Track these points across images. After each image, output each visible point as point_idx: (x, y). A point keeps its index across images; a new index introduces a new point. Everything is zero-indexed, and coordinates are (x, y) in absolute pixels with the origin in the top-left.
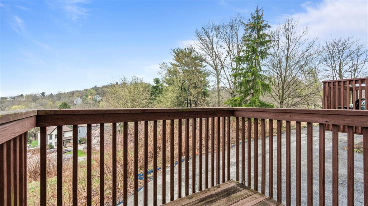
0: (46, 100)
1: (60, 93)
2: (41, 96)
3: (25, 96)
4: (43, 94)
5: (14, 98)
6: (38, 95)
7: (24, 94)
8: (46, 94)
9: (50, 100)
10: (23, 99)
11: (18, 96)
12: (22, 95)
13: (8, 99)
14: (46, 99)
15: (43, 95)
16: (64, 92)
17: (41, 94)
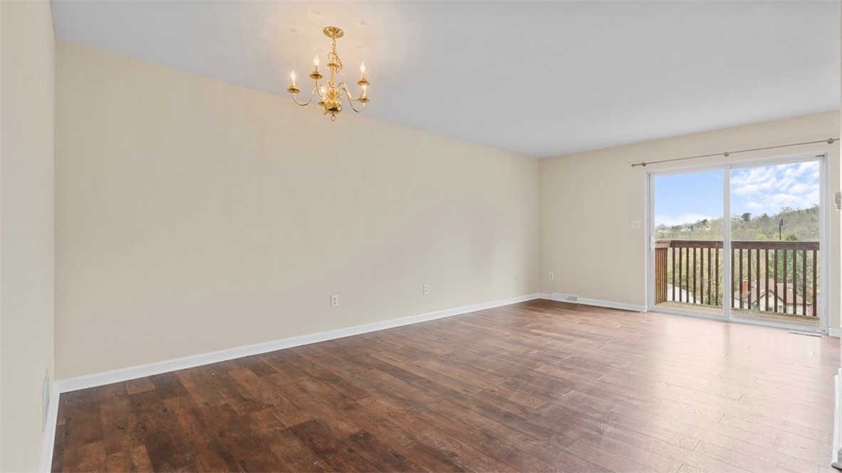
0: (751, 230)
1: (787, 212)
2: (742, 222)
3: (710, 222)
4: (746, 216)
5: (692, 227)
6: (735, 219)
7: (709, 219)
8: (751, 217)
9: (761, 229)
10: (706, 229)
11: (699, 223)
12: (705, 221)
13: (682, 230)
14: (752, 228)
15: (745, 220)
16: (797, 210)
17: (741, 218)
